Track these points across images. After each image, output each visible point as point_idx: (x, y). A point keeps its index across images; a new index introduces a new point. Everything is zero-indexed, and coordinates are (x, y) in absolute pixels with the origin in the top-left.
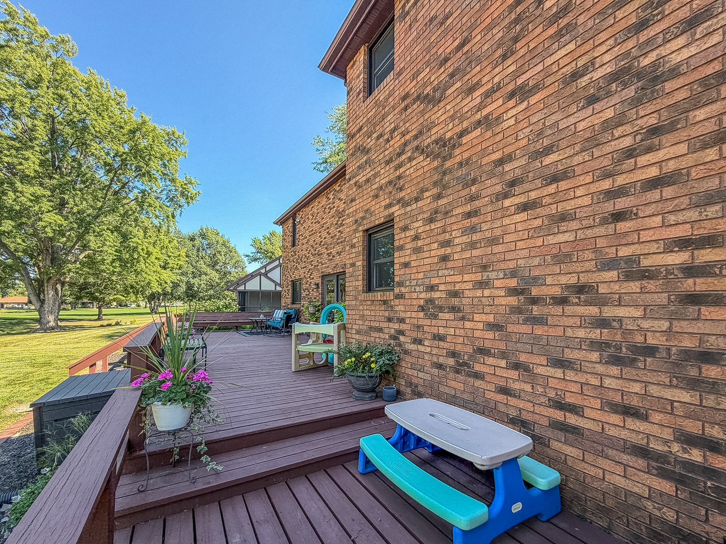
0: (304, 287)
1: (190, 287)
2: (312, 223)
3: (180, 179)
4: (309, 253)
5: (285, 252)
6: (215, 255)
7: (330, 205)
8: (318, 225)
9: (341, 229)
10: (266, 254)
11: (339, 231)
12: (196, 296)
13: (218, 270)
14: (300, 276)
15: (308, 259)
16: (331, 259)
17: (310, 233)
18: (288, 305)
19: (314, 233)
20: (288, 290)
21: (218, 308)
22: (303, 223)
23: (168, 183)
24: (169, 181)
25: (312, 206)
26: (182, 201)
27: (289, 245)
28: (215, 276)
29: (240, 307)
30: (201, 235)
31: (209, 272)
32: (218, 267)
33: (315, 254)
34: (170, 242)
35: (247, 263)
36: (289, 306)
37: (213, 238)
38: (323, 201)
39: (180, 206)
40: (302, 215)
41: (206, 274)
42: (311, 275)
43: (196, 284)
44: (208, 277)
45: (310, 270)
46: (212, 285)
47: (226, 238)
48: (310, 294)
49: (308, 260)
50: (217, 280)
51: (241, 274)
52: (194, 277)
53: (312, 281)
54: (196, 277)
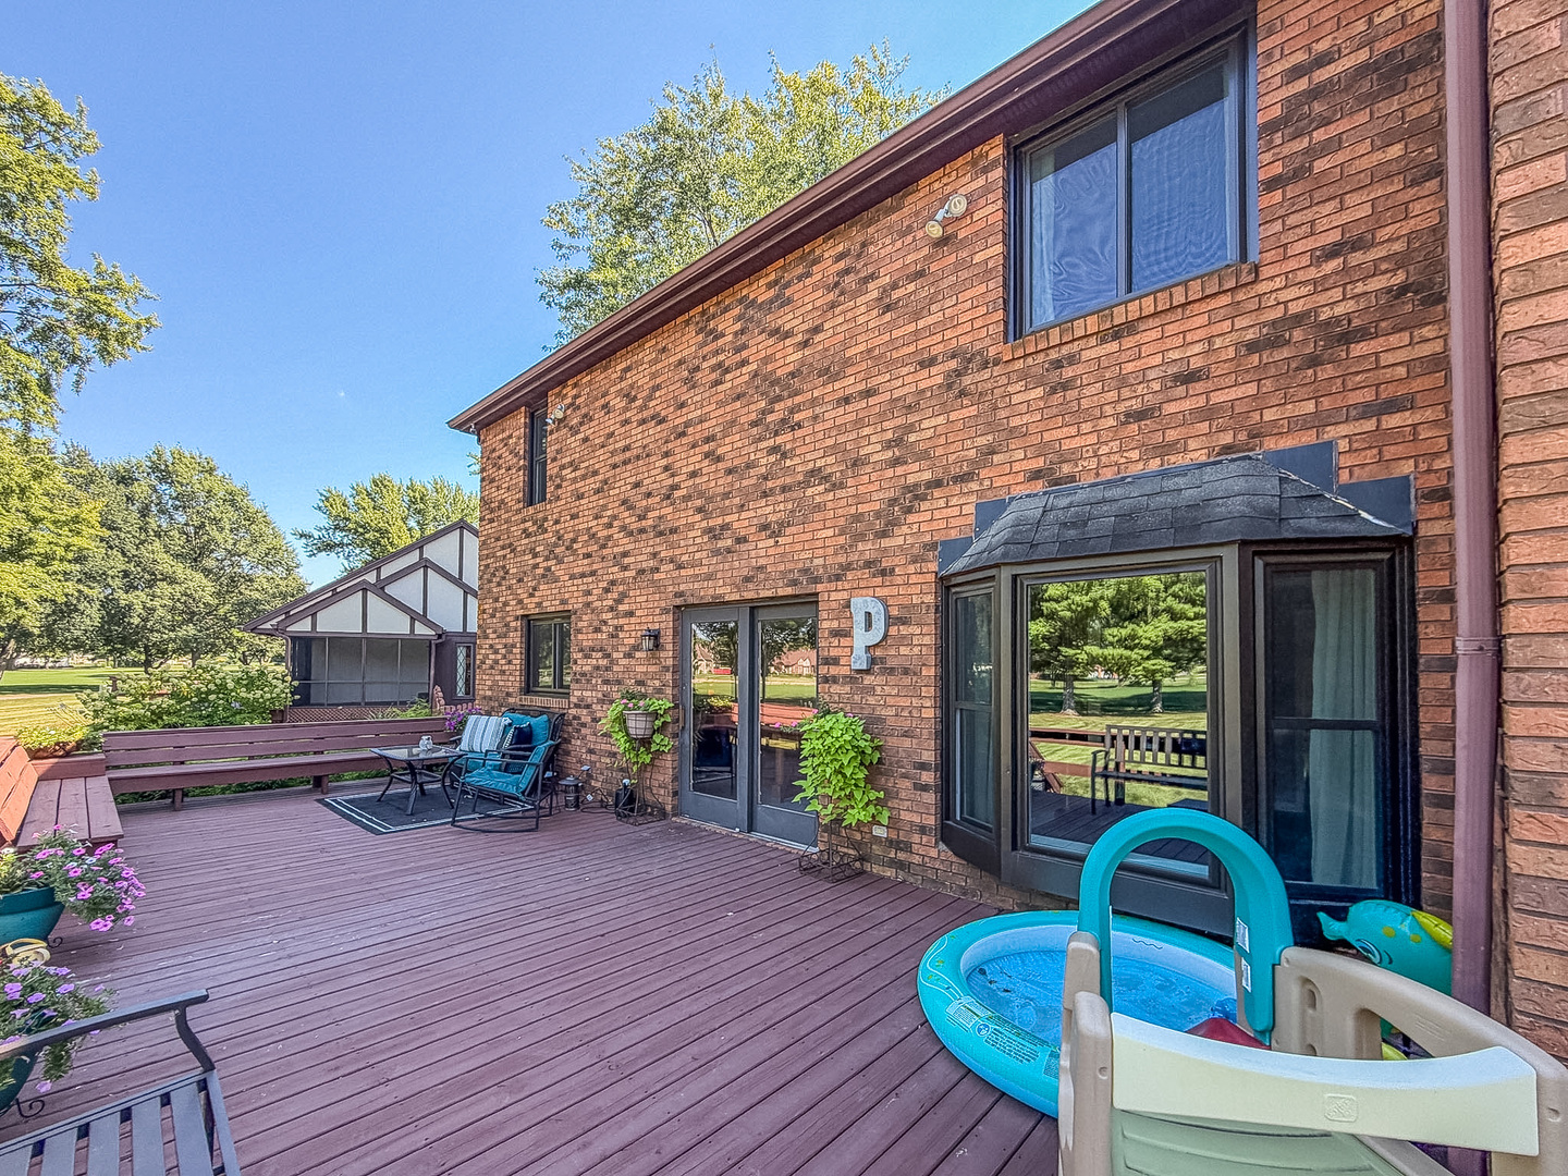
0: (586, 639)
1: (114, 614)
2: (626, 422)
3: (75, 270)
4: (610, 526)
5: (491, 521)
6: (202, 526)
7: (721, 357)
8: (653, 430)
9: (779, 440)
10: (362, 534)
11: (774, 450)
12: (136, 642)
13: (210, 571)
14: (564, 602)
15: (604, 546)
16: (729, 551)
17: (617, 459)
18: (508, 694)
19: (638, 457)
20: (509, 647)
21: (222, 688)
22: (581, 424)
23: (27, 275)
24: (32, 267)
25: (624, 365)
26: (85, 344)
27: (514, 497)
28: (202, 587)
29: (296, 683)
30: (155, 468)
31: (180, 575)
32: (209, 563)
33: (642, 531)
34: (37, 476)
35: (302, 556)
36: (511, 700)
37: (195, 482)
38: (684, 342)
39: (74, 359)
40: (576, 397)
41: (172, 581)
42: (619, 601)
43: (139, 608)
44: (177, 588)
45: (613, 583)
46: (193, 612)
47: (237, 485)
48: (615, 668)
49: (605, 552)
50: (209, 599)
51: (283, 583)
52: (130, 588)
53: (622, 621)
54: (136, 588)
